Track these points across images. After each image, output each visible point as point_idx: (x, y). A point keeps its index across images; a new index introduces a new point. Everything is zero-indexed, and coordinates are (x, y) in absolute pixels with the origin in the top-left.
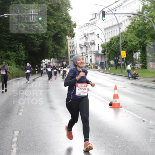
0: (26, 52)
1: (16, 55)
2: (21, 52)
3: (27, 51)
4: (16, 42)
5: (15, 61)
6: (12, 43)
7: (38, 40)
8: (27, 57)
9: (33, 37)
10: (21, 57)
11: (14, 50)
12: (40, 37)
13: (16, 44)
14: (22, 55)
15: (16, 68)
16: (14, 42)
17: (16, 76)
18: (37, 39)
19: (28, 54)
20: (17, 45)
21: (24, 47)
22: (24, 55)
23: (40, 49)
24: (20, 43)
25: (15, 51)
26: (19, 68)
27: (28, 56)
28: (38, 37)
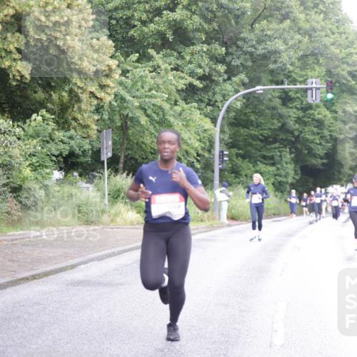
0: (295, 167)
1: (276, 173)
2: (285, 166)
3: (298, 166)
4: (277, 145)
5: (273, 184)
6: (268, 147)
7: (320, 144)
8: (297, 177)
9: (311, 137)
10: (286, 176)
11: (272, 162)
12: (325, 137)
13: (277, 150)
14: (287, 173)
15: (275, 198)
16: (273, 146)
17: (274, 215)
18: (318, 142)
19: (299, 172)
20: (279, 151)
21: (293, 155)
22: (292, 173)
23: (325, 161)
24: (284, 149)
25: (273, 164)
26: (280, 198)
27: (300, 176)
28: (322, 137)
